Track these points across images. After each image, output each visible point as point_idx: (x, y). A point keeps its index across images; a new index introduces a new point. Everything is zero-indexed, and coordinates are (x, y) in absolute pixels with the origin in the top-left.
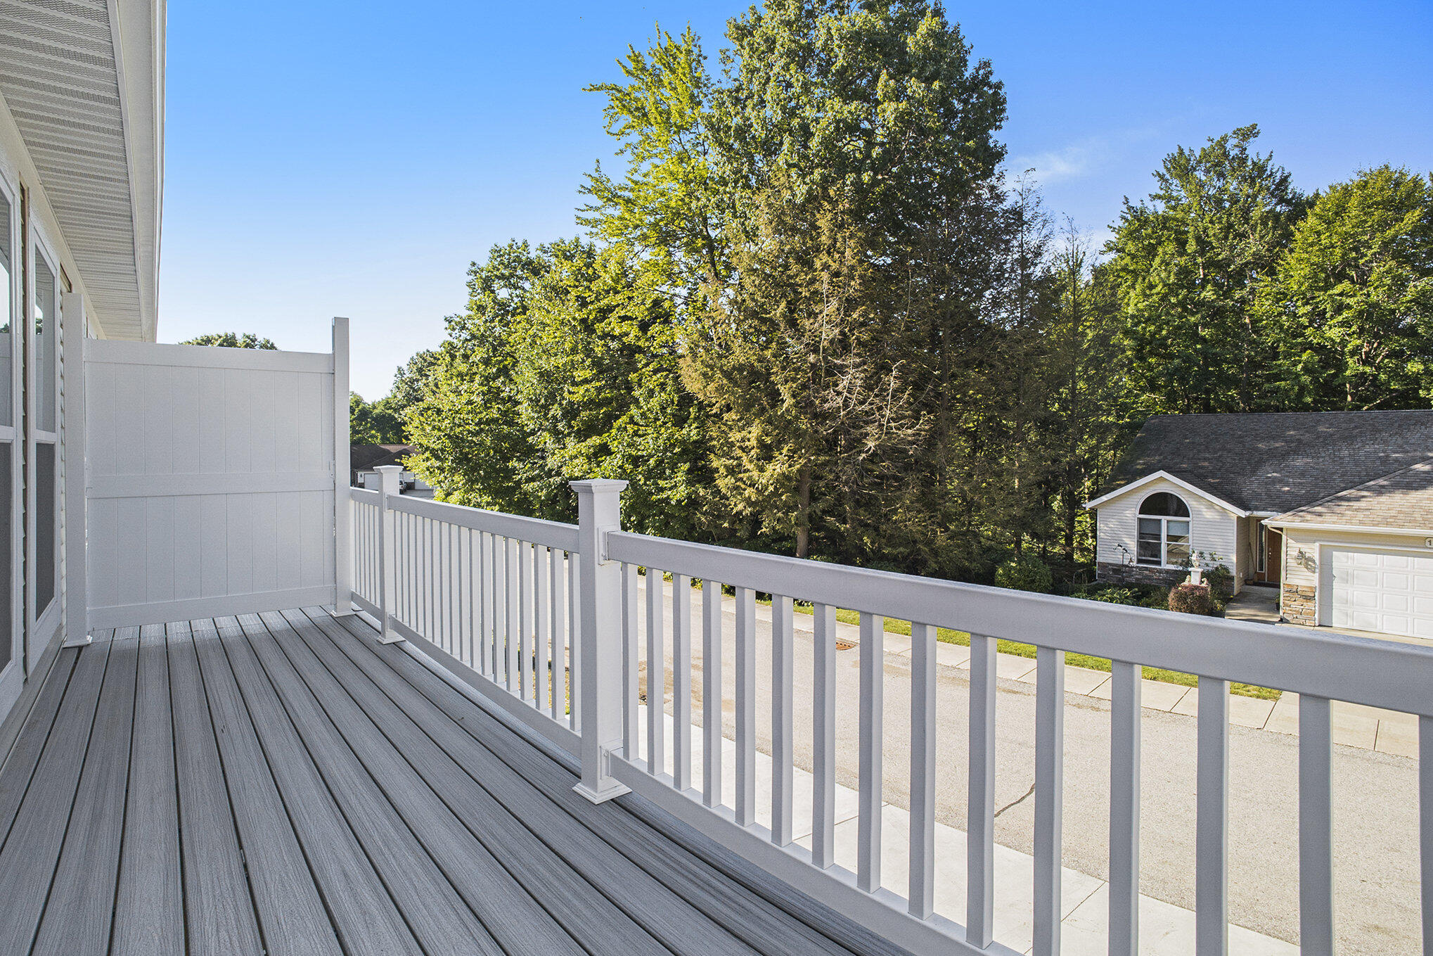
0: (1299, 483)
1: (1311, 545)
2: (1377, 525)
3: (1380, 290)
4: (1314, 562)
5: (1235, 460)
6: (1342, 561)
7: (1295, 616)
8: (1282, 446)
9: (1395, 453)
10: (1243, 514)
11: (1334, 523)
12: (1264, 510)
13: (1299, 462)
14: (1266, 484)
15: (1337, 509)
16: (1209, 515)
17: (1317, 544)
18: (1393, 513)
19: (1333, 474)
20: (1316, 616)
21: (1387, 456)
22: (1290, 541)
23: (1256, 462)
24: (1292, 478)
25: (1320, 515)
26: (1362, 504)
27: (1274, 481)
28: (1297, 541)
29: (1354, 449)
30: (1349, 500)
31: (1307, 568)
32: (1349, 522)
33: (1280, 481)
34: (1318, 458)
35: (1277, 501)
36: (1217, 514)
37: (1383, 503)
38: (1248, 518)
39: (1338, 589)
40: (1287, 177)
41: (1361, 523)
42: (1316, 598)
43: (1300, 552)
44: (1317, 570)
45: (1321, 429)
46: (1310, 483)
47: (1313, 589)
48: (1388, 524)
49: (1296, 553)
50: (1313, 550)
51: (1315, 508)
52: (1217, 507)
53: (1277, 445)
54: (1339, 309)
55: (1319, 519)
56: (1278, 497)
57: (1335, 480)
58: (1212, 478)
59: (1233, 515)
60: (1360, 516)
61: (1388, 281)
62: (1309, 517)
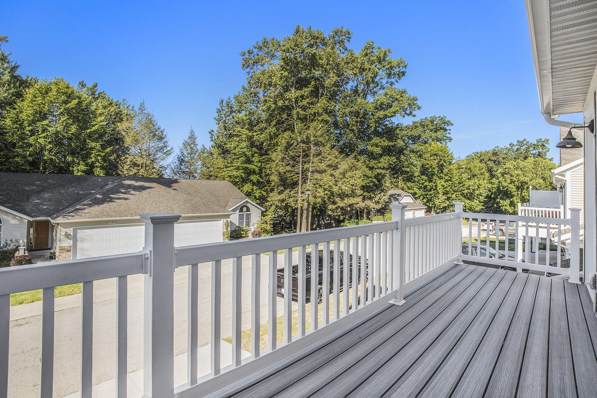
0: (50, 204)
1: (70, 229)
2: (94, 218)
3: (61, 127)
4: (71, 236)
5: (16, 195)
6: (81, 233)
7: (63, 259)
8: (36, 189)
9: (81, 191)
10: (31, 219)
11: (80, 219)
12: (38, 217)
13: (47, 195)
14: (35, 205)
15: (78, 213)
16: (13, 222)
17: (72, 228)
18: (97, 213)
19: (62, 200)
20: (72, 257)
21: (78, 193)
22: (62, 228)
23: (27, 196)
24: (46, 202)
25: (73, 216)
26: (86, 211)
27: (38, 204)
28: (64, 228)
29: (66, 190)
30: (81, 210)
31: (68, 239)
32: (85, 218)
33: (41, 204)
34: (53, 193)
35: (43, 212)
36: (17, 220)
37: (93, 210)
38: (33, 221)
39: (79, 245)
40: (17, 66)
41: (89, 218)
42: (72, 250)
43: (66, 232)
44: (72, 239)
45: (50, 181)
46: (54, 204)
47: (70, 247)
48: (98, 217)
49: (64, 233)
50: (70, 231)
51: (70, 214)
52: (18, 217)
53: (34, 188)
54: (44, 131)
55: (73, 218)
56: (43, 211)
57: (63, 202)
58: (7, 204)
59: (26, 220)
60: (88, 215)
61: (64, 124)
62: (69, 218)
